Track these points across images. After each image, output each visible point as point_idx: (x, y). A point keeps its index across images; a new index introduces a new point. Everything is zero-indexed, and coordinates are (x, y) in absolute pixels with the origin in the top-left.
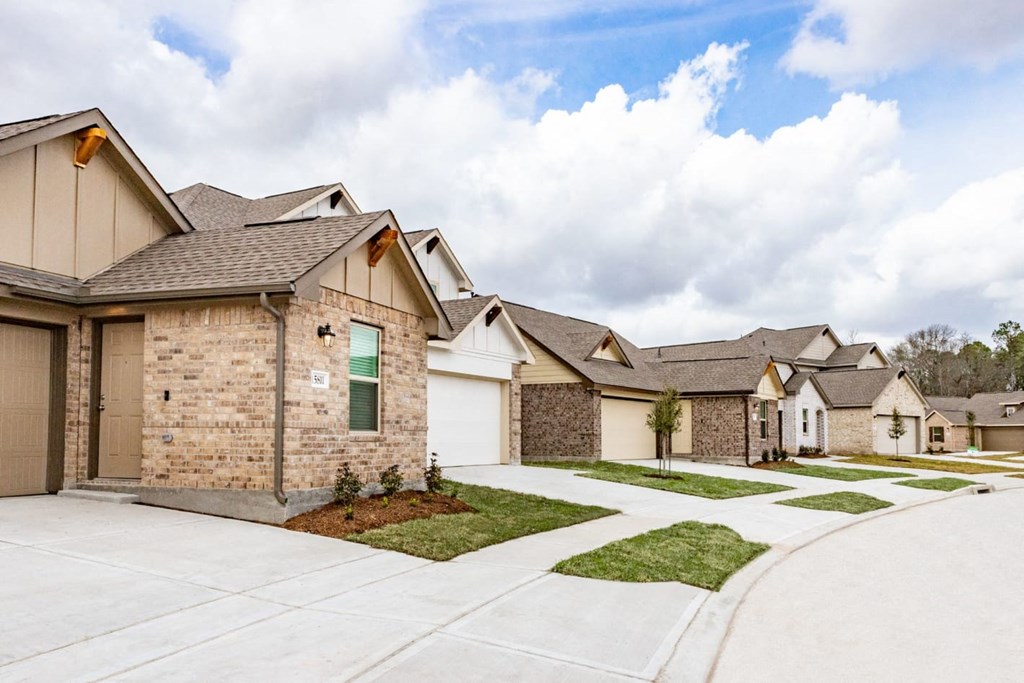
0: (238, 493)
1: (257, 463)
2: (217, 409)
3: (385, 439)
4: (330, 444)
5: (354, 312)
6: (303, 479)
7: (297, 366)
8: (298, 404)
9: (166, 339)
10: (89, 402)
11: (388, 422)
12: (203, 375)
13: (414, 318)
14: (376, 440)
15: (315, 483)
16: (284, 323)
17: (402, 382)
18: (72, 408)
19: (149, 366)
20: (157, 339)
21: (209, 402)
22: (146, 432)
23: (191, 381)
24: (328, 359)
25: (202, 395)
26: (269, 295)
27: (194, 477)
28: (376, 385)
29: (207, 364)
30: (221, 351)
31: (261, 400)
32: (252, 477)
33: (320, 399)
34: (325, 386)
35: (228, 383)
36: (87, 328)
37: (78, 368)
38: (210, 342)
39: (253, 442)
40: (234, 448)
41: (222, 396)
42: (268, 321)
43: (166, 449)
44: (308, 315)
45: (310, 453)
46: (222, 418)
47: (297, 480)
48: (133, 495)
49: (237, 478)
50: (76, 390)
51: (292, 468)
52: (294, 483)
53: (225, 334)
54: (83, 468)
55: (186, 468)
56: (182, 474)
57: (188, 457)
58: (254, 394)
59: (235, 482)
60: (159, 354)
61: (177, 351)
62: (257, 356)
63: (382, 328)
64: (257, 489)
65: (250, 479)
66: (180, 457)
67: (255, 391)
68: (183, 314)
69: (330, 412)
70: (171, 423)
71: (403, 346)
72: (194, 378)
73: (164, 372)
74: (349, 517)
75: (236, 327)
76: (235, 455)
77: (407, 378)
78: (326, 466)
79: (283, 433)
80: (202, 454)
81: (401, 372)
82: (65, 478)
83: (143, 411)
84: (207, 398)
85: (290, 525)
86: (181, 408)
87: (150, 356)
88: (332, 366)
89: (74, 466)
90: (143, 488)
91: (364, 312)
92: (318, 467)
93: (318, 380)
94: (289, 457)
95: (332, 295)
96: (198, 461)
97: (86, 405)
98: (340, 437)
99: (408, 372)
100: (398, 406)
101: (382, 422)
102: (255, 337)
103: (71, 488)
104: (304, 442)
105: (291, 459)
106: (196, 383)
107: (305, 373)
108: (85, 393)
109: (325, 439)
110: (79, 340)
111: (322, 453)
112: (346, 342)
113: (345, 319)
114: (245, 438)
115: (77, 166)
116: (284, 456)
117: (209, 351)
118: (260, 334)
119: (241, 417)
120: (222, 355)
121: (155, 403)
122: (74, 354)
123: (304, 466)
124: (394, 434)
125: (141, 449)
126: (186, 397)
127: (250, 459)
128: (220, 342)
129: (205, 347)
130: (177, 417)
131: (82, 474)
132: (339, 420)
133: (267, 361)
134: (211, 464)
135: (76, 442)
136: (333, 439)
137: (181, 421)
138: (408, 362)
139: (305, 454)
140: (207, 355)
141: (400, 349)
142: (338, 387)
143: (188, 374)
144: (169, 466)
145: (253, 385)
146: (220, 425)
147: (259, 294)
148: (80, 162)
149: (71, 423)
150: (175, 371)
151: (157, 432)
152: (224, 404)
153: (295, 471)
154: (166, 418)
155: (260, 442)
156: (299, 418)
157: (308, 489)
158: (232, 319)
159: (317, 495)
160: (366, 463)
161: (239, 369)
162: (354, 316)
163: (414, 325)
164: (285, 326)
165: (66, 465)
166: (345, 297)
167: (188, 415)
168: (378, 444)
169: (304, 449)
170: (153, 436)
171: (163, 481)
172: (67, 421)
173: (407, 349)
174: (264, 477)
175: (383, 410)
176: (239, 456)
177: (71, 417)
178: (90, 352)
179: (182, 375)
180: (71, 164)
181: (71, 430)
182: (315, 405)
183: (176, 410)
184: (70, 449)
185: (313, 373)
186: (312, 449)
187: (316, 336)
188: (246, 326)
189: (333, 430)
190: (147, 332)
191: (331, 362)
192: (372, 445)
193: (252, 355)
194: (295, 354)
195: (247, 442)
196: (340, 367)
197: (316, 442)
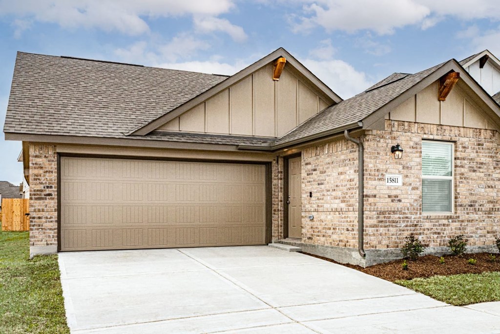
0: (342, 249)
1: (351, 232)
2: (332, 201)
3: (459, 217)
4: (404, 221)
5: (425, 134)
6: (380, 243)
7: (373, 173)
8: (375, 196)
9: (310, 164)
10: (283, 199)
11: (461, 206)
12: (325, 182)
13: (488, 131)
14: (448, 218)
15: (391, 245)
16: (363, 147)
17: (475, 178)
18: (275, 203)
19: (304, 179)
20: (307, 164)
21: (329, 197)
22: (303, 214)
23: (321, 186)
24: (401, 167)
25: (325, 193)
26: (349, 131)
27: (323, 239)
28: (451, 181)
29: (327, 175)
30: (333, 168)
31: (352, 195)
32: (349, 240)
33: (394, 193)
34: (400, 183)
35: (337, 186)
36: (281, 162)
37: (277, 183)
38: (329, 163)
39: (349, 220)
40: (340, 223)
41: (334, 194)
42: (355, 147)
43: (310, 223)
44: (382, 140)
45: (385, 227)
46: (335, 206)
47: (374, 243)
48: (298, 248)
49: (342, 241)
50: (277, 194)
51: (370, 235)
52: (372, 245)
53: (335, 158)
54: (281, 233)
55: (319, 234)
56: (318, 237)
57: (320, 228)
58: (349, 192)
59: (340, 243)
60: (307, 172)
61: (315, 170)
62: (350, 168)
63: (455, 142)
64: (351, 247)
65: (348, 242)
66: (317, 228)
67: (349, 190)
68: (317, 149)
69: (403, 201)
70: (313, 209)
71: (477, 152)
72: (322, 184)
73: (310, 182)
74: (406, 268)
75: (340, 153)
76: (340, 227)
77: (482, 175)
78: (400, 234)
79: (363, 214)
80: (326, 226)
81: (474, 171)
82: (273, 238)
83: (302, 203)
84: (328, 195)
85: (368, 270)
86: (317, 201)
87: (304, 174)
88: (405, 172)
89: (277, 232)
90: (302, 244)
91: (435, 132)
92: (393, 235)
93: (392, 180)
94: (367, 229)
95: (403, 125)
96: (324, 231)
97: (281, 201)
98: (413, 217)
99: (481, 170)
100: (471, 194)
101: (456, 206)
102: (349, 157)
103: (275, 243)
104: (380, 219)
105: (369, 230)
106: (322, 186)
107: (380, 177)
108: (281, 195)
109: (399, 218)
110: (277, 168)
111: (396, 226)
112: (418, 155)
113: (416, 139)
114: (345, 217)
115: (274, 80)
116: (364, 228)
117: (328, 168)
118: (351, 156)
119: (343, 205)
120: (334, 170)
121: (306, 199)
122: (275, 176)
123: (381, 235)
124: (468, 214)
125: (301, 223)
126: (318, 195)
127: (348, 230)
128: (333, 162)
129: (326, 166)
130: (315, 206)
131: (281, 236)
132: (412, 205)
133: (355, 171)
134: (330, 232)
135: (277, 220)
136: (407, 218)
137: (316, 208)
138: (482, 163)
139: (381, 227)
140: (327, 170)
141: (473, 155)
142: (410, 184)
143: (319, 182)
144: (312, 233)
145: (348, 186)
146: (333, 210)
147: (343, 132)
148: (275, 77)
149: (275, 210)
150: (314, 181)
151: (307, 214)
152: (335, 198)
153: (372, 238)
154: (311, 207)
155: (352, 219)
156: (375, 205)
157: (384, 249)
158: (338, 148)
159: (392, 253)
160: (439, 233)
161: (342, 177)
162: (425, 136)
163: (488, 137)
164: (363, 149)
165: (273, 231)
166: (416, 125)
167: (320, 205)
168: (450, 221)
169: (380, 224)
170: (306, 216)
171: (310, 240)
172: (273, 209)
173: (481, 154)
174: (354, 241)
175: (456, 198)
176: (342, 228)
177: (274, 207)
178: (283, 174)
179: (317, 183)
180: (271, 80)
181: (274, 214)
182: (389, 197)
183: (315, 202)
184: (275, 223)
185: (387, 176)
186: (388, 224)
187: (389, 153)
188: (345, 152)
189: (406, 211)
190: (303, 161)
191: (403, 168)
192: (445, 222)
193: (347, 168)
194: (371, 165)
195: (346, 220)
196: (413, 171)
197: (390, 220)
